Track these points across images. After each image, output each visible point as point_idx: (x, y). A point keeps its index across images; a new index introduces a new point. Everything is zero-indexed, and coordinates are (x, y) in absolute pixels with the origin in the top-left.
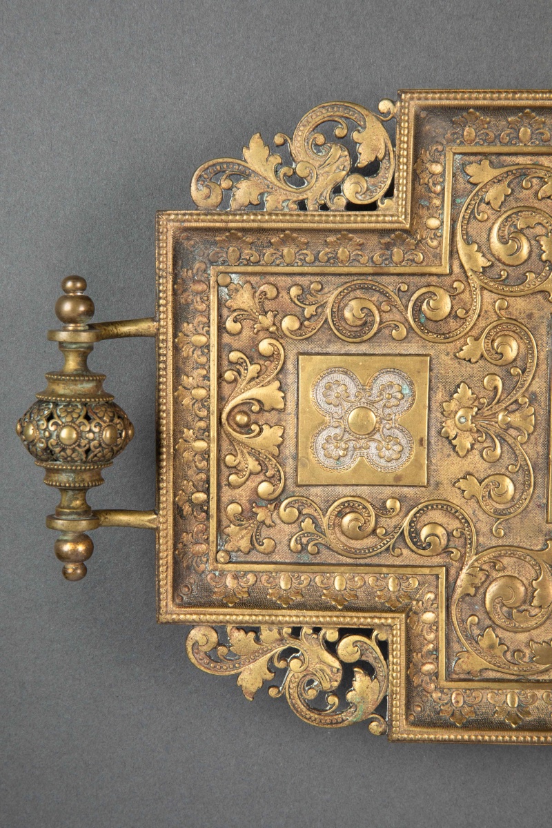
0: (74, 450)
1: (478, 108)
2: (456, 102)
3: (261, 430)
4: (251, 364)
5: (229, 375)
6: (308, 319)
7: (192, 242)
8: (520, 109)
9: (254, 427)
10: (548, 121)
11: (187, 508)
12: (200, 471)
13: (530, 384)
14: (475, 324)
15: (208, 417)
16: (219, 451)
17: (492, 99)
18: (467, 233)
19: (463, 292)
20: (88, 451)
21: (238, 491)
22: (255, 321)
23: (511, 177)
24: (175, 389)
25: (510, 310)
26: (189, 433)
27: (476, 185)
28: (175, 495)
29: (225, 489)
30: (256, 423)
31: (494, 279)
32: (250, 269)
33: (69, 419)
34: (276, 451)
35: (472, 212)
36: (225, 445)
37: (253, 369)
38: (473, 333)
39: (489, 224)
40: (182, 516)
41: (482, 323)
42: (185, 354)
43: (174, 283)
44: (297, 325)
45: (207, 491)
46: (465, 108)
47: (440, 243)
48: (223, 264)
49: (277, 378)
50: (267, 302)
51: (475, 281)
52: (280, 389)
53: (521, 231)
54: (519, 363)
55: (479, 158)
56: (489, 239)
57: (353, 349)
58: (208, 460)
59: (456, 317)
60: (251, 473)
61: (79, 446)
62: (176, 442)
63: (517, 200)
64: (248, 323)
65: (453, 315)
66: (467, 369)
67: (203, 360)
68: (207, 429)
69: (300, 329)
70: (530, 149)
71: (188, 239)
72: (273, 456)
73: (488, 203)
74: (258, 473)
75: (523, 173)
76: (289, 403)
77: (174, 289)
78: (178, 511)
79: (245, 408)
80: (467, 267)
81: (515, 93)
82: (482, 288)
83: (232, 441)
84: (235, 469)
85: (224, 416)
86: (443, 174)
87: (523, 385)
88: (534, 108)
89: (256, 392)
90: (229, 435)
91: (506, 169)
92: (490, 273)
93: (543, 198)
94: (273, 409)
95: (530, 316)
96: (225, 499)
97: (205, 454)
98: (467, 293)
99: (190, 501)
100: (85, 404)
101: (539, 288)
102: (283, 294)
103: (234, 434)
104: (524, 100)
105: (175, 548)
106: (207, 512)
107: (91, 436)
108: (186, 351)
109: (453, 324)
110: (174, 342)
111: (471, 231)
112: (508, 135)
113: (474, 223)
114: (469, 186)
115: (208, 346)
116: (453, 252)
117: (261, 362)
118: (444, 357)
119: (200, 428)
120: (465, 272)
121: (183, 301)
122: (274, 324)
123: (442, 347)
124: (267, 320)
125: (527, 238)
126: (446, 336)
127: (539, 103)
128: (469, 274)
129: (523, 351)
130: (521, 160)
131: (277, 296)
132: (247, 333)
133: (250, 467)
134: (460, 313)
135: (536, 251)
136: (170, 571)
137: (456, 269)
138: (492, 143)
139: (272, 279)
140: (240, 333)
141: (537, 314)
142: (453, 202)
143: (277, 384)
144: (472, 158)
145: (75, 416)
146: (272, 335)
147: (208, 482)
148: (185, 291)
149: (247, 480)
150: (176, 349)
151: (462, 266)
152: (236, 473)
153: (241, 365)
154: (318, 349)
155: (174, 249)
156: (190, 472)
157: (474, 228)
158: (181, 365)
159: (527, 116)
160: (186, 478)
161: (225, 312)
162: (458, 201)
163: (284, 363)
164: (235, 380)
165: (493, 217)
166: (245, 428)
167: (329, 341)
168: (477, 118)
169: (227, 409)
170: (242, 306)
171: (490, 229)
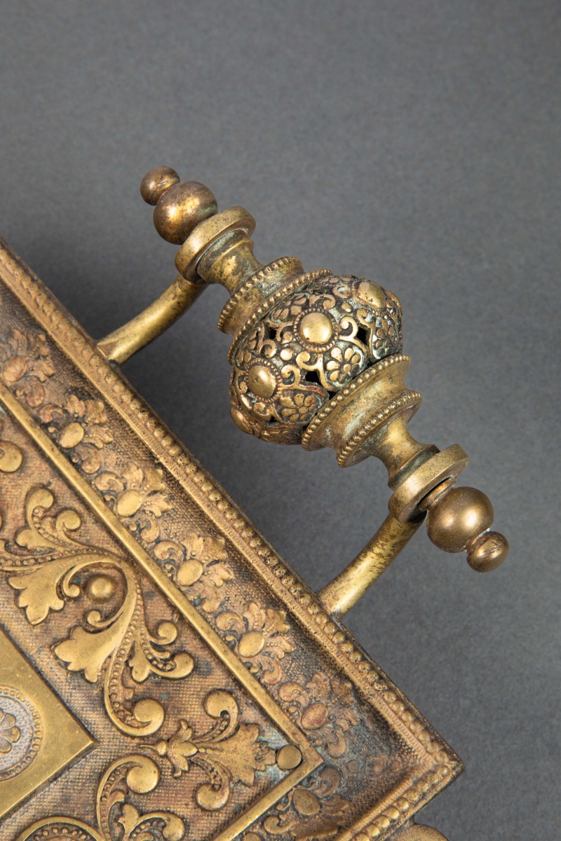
0: (291, 317)
3: (61, 595)
4: (153, 675)
5: (168, 634)
6: (121, 805)
7: (377, 769)
9: (76, 592)
11: (76, 407)
12: (100, 473)
15: (149, 553)
16: (98, 520)
20: (271, 333)
21: (26, 488)
22: (195, 739)
24: (229, 547)
26: (159, 504)
28: (107, 406)
29: (47, 476)
30: (76, 599)
32: (266, 804)
33: (336, 353)
34: (15, 583)
36: (97, 535)
37: (142, 671)
40: (75, 391)
42: (255, 607)
43: (356, 690)
44: (131, 779)
45: (68, 453)
48: (309, 778)
49: (99, 684)
50: (202, 779)
52: (81, 673)
57: (21, 818)
58: (102, 494)
60: (26, 526)
61: (290, 329)
62: (169, 478)
64: (204, 726)
67: (222, 623)
68: (136, 536)
69: (124, 780)
71: (388, 768)
72: (14, 574)
74: (16, 535)
76: (53, 664)
77: (348, 679)
78: (86, 392)
79: (108, 607)
83: (91, 549)
84: (55, 512)
85: (129, 573)
89: (114, 642)
90: (102, 552)
94: (68, 638)
96: (35, 462)
97: (111, 498)
99: (80, 420)
100: (332, 394)
102: (186, 811)
103: (96, 560)
105: (51, 342)
106: (45, 426)
107: (286, 354)
108: (257, 613)
110: (285, 607)
115: (232, 647)
117: (140, 689)
119: (148, 527)
121: (321, 676)
122: (166, 756)
124: (179, 754)
131: (194, 798)
132: (193, 711)
133: (34, 533)
136: (30, 307)
139: (222, 817)
140: (204, 703)
143: (92, 676)
145: (332, 365)
146: (156, 738)
147: (77, 467)
148: (331, 692)
149: (25, 514)
150: (274, 602)
152: (46, 510)
153: (165, 661)
154: (72, 775)
155: (395, 736)
156: (113, 457)
158: (249, 588)
160: (112, 445)
161: (251, 715)
163: (106, 713)
164: (154, 633)
166: (84, 581)
167: (66, 800)
169: (132, 584)
170: (232, 744)
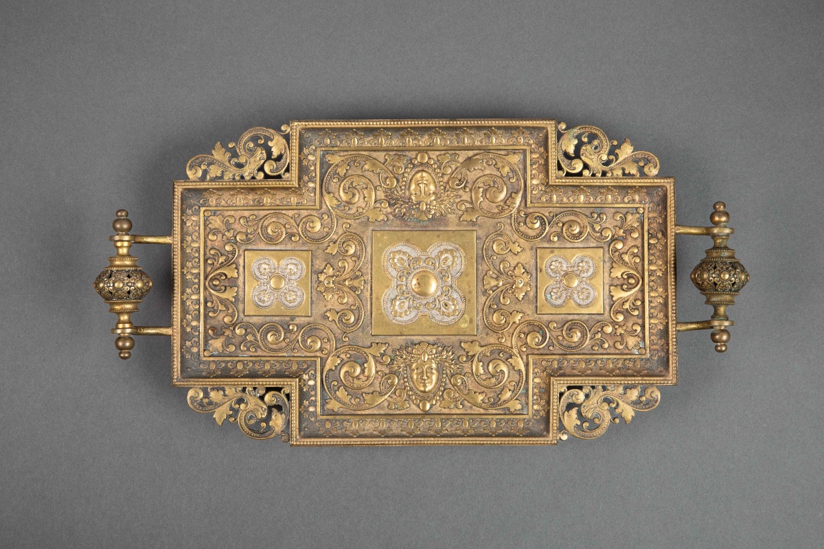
0: (722, 268)
1: (518, 436)
2: (530, 439)
3: (622, 275)
4: (627, 309)
5: (639, 303)
6: (599, 331)
7: (659, 370)
8: (497, 436)
9: (626, 277)
10: (482, 430)
11: (660, 235)
12: (653, 255)
13: (486, 300)
14: (515, 330)
15: (649, 282)
16: (643, 265)
17: (512, 441)
18: (520, 375)
19: (521, 346)
20: (715, 268)
21: (633, 244)
22: (625, 331)
23: (500, 402)
24: (667, 296)
25: (497, 337)
26: (659, 274)
27: (516, 399)
28: (666, 242)
29: (640, 245)
30: (624, 279)
31: (506, 352)
32: (629, 357)
33: (725, 283)
34: (614, 265)
35: (518, 385)
36: (640, 268)
37: (627, 306)
38: (515, 326)
39: (509, 380)
40: (662, 232)
41: (511, 331)
42: (662, 314)
43: (668, 350)
44: (605, 329)
45: (649, 244)
46: (524, 436)
47: (533, 370)
48: (642, 359)
49: (614, 302)
50: (620, 340)
51: (515, 351)
52: (612, 296)
53: (493, 376)
54: (492, 311)
55: (515, 413)
56: (509, 372)
57: (576, 317)
58: (649, 260)
59: (524, 333)
60: (627, 253)
61: (720, 271)
62: (666, 269)
63: (495, 392)
64: (629, 329)
65: (527, 335)
66: (518, 307)
67: (652, 311)
68: (649, 276)
69: (603, 327)
70: (490, 417)
71: (661, 371)
72: (615, 262)
73: (510, 390)
74: (623, 253)
75: (493, 405)
76: (608, 289)
77: (668, 346)
78: (665, 234)
79: (630, 286)
80: (520, 359)
81: (501, 444)
82: (512, 348)
83: (636, 270)
84: (635, 255)
85: (641, 282)
86: (533, 404)
87: (490, 300)
88: (491, 436)
89: (624, 295)
90: (638, 272)
91: (502, 407)
92: (508, 356)
93: (483, 392)
94: (616, 286)
95: (487, 334)
96: (640, 240)
97: (650, 263)
98: (519, 346)
99: (658, 239)
100: (716, 290)
101: (484, 348)
102: (612, 344)
103: (635, 273)
104: (497, 440)
105: (666, 216)
106: (649, 233)
107: (714, 276)
108: (661, 315)
109: (526, 330)
110: (668, 320)
111: (517, 376)
112: (501, 424)
113: (517, 380)
114: (519, 398)
115: (650, 318)
116: (527, 365)
117: (622, 310)
118: (529, 313)
119: (653, 276)
120: (520, 356)
121: (663, 340)
122: (616, 329)
123: (531, 318)
124: (620, 331)
125: (490, 373)
126: (530, 324)
127: (490, 439)
128: (518, 355)
129: (491, 317)
130: (494, 412)
131: (615, 343)
132: (630, 324)
133: (627, 256)
134: (522, 336)
135: (486, 367)
136: (669, 204)
137: (525, 357)
138: (509, 420)
139: (617, 352)
140: (633, 325)
141: (484, 335)
142: (527, 390)
143: (614, 299)
144: (518, 412)
145: (722, 285)
146: (617, 323)
147: (649, 249)
148: (663, 345)
149: (628, 250)
150: (666, 316)
151: (522, 359)
152: (634, 253)
153: (633, 308)
154: (593, 316)
155: (668, 366)
156: (658, 254)
157: (517, 377)
158: (664, 309)
159: (493, 433)
160: (661, 251)
161: (641, 335)
162: (524, 391)
163: (610, 310)
164: (635, 300)
165: (507, 383)
166: (630, 276)
167: (588, 321)
168: (518, 432)
169: (639, 286)
170: (632, 338)
171: (508, 377)
